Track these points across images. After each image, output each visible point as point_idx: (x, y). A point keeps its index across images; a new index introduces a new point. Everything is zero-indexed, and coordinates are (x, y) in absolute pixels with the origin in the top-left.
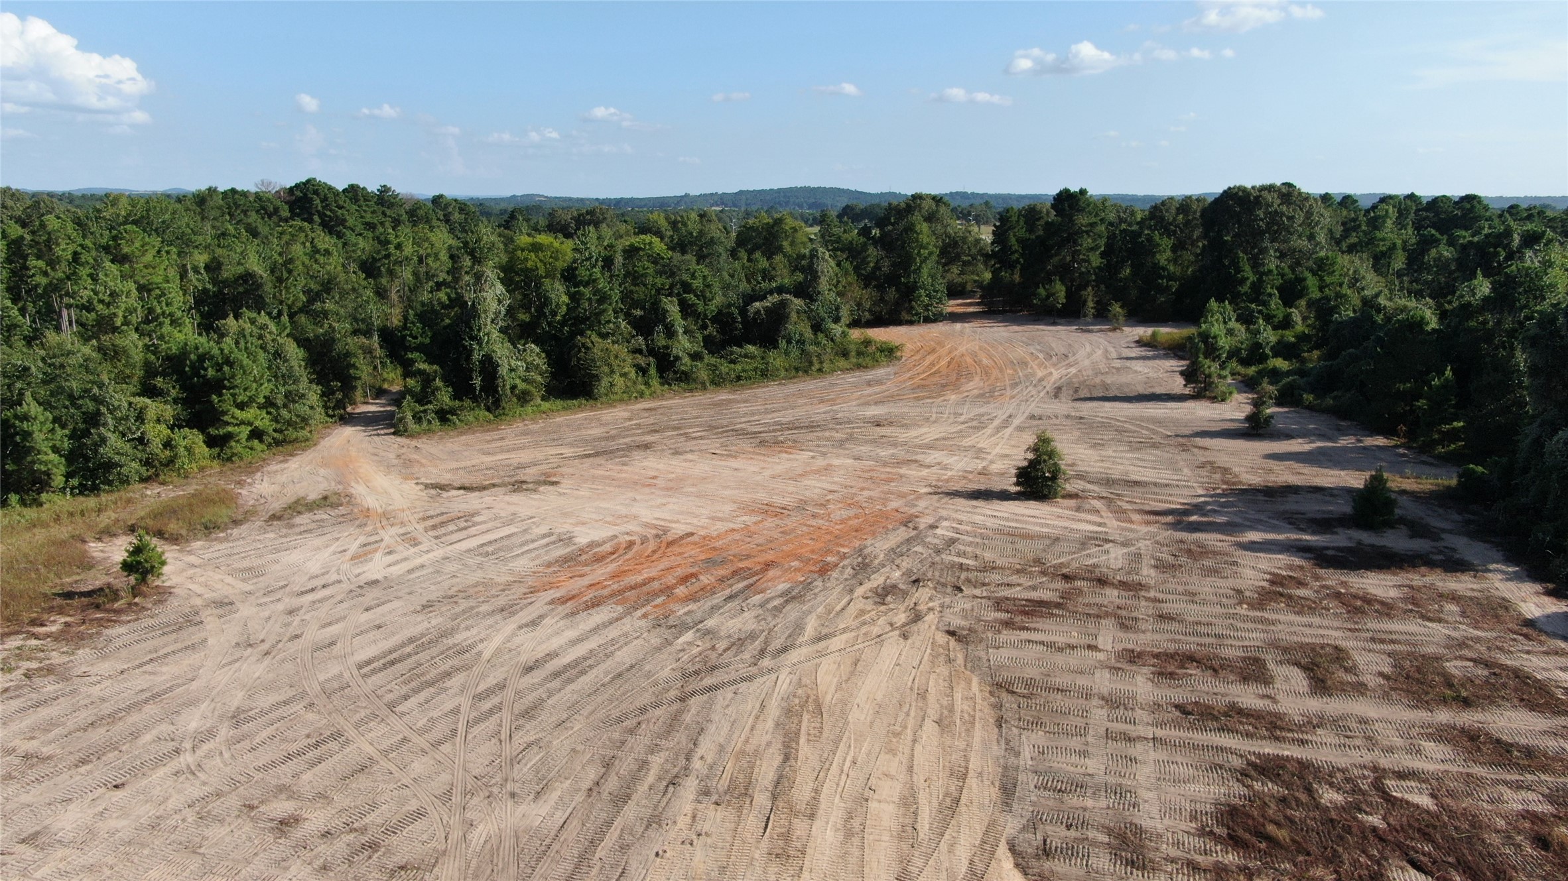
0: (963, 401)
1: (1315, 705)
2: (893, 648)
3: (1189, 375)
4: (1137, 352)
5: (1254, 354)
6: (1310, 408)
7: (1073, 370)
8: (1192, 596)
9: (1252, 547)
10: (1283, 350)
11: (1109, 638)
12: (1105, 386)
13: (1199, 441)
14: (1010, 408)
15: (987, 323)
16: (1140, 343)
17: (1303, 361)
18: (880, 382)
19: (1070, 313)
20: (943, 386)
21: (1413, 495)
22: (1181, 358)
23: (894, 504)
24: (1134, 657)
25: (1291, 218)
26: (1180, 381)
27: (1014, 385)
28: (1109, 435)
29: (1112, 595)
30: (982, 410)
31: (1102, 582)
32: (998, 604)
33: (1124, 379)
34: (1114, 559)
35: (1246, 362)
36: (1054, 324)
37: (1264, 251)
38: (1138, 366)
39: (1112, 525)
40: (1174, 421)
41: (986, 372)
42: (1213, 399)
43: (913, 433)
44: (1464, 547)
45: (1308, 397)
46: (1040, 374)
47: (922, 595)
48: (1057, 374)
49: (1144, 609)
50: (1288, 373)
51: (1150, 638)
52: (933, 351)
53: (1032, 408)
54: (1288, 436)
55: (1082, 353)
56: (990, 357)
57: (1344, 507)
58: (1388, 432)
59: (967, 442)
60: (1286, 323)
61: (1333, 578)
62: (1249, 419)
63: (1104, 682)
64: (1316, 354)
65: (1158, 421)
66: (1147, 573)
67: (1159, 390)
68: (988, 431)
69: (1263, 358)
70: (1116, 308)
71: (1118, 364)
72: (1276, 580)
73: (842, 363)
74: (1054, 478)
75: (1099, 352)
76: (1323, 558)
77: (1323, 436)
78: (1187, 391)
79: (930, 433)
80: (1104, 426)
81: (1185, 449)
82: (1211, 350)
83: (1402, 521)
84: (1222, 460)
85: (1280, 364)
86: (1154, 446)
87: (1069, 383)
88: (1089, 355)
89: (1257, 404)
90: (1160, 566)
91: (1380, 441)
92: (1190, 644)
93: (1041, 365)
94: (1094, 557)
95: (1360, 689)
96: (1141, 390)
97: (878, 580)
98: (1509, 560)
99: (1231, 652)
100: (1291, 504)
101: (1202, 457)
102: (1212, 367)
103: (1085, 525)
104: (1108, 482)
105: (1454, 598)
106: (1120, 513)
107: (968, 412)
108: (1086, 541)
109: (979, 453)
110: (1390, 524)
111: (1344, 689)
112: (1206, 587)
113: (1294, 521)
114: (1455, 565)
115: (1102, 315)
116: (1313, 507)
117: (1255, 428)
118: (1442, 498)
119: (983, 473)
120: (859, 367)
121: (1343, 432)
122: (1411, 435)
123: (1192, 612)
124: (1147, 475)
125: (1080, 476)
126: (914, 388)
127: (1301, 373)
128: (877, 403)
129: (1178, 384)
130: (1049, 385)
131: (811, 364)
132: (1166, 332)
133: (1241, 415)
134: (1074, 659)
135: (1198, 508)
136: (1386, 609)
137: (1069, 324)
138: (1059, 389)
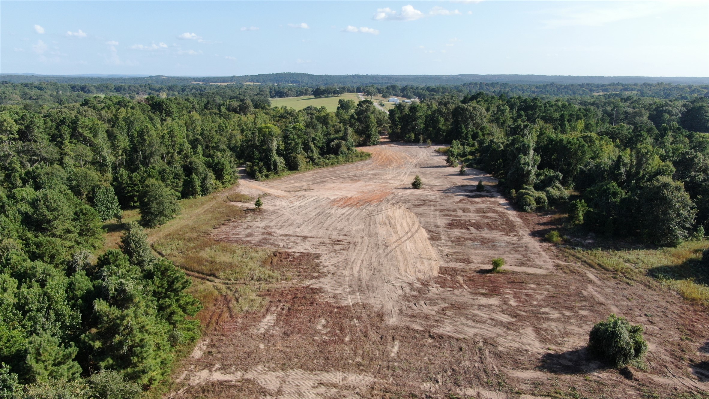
0: (393, 169)
1: (463, 214)
2: (398, 211)
3: (448, 161)
4: (435, 154)
5: (464, 155)
6: (475, 168)
7: (419, 160)
8: (446, 202)
9: (457, 195)
10: (471, 153)
11: (432, 208)
12: (427, 164)
13: (449, 177)
14: (405, 170)
15: (392, 145)
16: (436, 151)
17: (476, 156)
18: (370, 164)
19: (416, 142)
20: (387, 165)
21: (490, 186)
22: (446, 155)
23: (388, 191)
24: (436, 210)
25: (476, 115)
26: (446, 162)
27: (405, 164)
28: (429, 176)
29: (432, 203)
30: (399, 171)
31: (430, 201)
32: (413, 205)
33: (431, 162)
34: (432, 198)
35: (462, 157)
36: (411, 145)
37: (469, 124)
38: (435, 158)
39: (431, 193)
40: (444, 172)
41: (397, 161)
42: (453, 167)
43: (385, 177)
44: (495, 194)
45: (475, 166)
46: (411, 161)
47: (400, 204)
48: (415, 161)
49: (438, 204)
50: (471, 160)
51: (439, 208)
52: (380, 155)
53: (410, 170)
54: (469, 175)
55: (420, 155)
56: (396, 156)
57: (475, 188)
58: (490, 174)
59: (398, 178)
60: (473, 145)
61: (470, 199)
62: (460, 171)
63: (432, 213)
64: (479, 154)
65: (441, 173)
66: (438, 200)
67: (441, 165)
68: (402, 175)
69: (466, 156)
70: (429, 141)
71: (430, 158)
72: (461, 200)
73: (357, 159)
74: (420, 184)
75: (425, 154)
76: (469, 196)
77: (476, 175)
78: (447, 165)
79: (389, 177)
80: (428, 174)
81: (446, 178)
82: (452, 155)
83: (486, 190)
84: (454, 180)
85: (470, 157)
86: (439, 178)
87: (418, 163)
88: (422, 155)
89: (462, 168)
90: (441, 199)
91: (488, 175)
92: (445, 208)
93: (410, 158)
94: (428, 198)
95: (470, 212)
96: (436, 165)
97: (391, 202)
98: (502, 196)
99: (452, 209)
100: (466, 188)
101: (449, 180)
102: (453, 159)
103: (426, 193)
104: (430, 185)
105: (489, 201)
106: (433, 191)
107: (396, 171)
108: (427, 195)
109: (402, 181)
110: (483, 191)
111: (468, 212)
112: (449, 201)
113: (465, 191)
114: (492, 196)
115: (425, 142)
116: (470, 189)
117: (462, 173)
118: (495, 186)
119: (404, 184)
120: (362, 160)
121: (481, 173)
122: (494, 174)
123: (446, 204)
124: (438, 184)
125: (424, 185)
126: (380, 166)
127: (474, 159)
128: (372, 170)
129: (445, 163)
130: (414, 164)
131: (349, 159)
132: (442, 147)
133: (459, 170)
134: (427, 211)
135: (448, 189)
136: (478, 203)
137: (415, 145)
138: (416, 165)
